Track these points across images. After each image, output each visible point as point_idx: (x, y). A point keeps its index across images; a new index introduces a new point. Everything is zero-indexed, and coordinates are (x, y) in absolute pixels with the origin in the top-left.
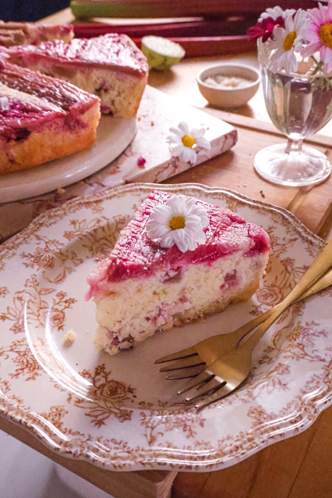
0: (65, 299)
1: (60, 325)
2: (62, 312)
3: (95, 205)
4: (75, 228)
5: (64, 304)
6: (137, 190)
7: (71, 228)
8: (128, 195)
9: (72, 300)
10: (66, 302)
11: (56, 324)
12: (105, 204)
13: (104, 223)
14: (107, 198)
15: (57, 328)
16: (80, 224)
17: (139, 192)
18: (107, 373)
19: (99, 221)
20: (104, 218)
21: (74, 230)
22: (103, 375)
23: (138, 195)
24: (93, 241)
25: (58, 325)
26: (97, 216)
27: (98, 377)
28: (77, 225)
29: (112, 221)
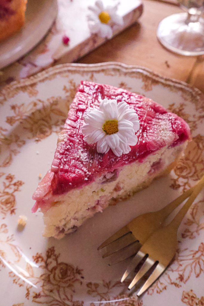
0: (13, 182)
1: (12, 209)
2: (12, 195)
3: (30, 88)
4: (15, 112)
5: (12, 187)
6: (65, 71)
7: (11, 113)
8: (58, 76)
9: (20, 182)
10: (15, 184)
11: (9, 208)
12: (40, 87)
13: (40, 106)
14: (40, 81)
15: (9, 212)
16: (19, 108)
17: (67, 74)
18: (57, 255)
19: (35, 104)
20: (40, 101)
21: (14, 115)
22: (54, 257)
23: (67, 76)
24: (32, 122)
25: (10, 209)
26: (34, 99)
27: (49, 260)
28: (17, 109)
29: (47, 103)
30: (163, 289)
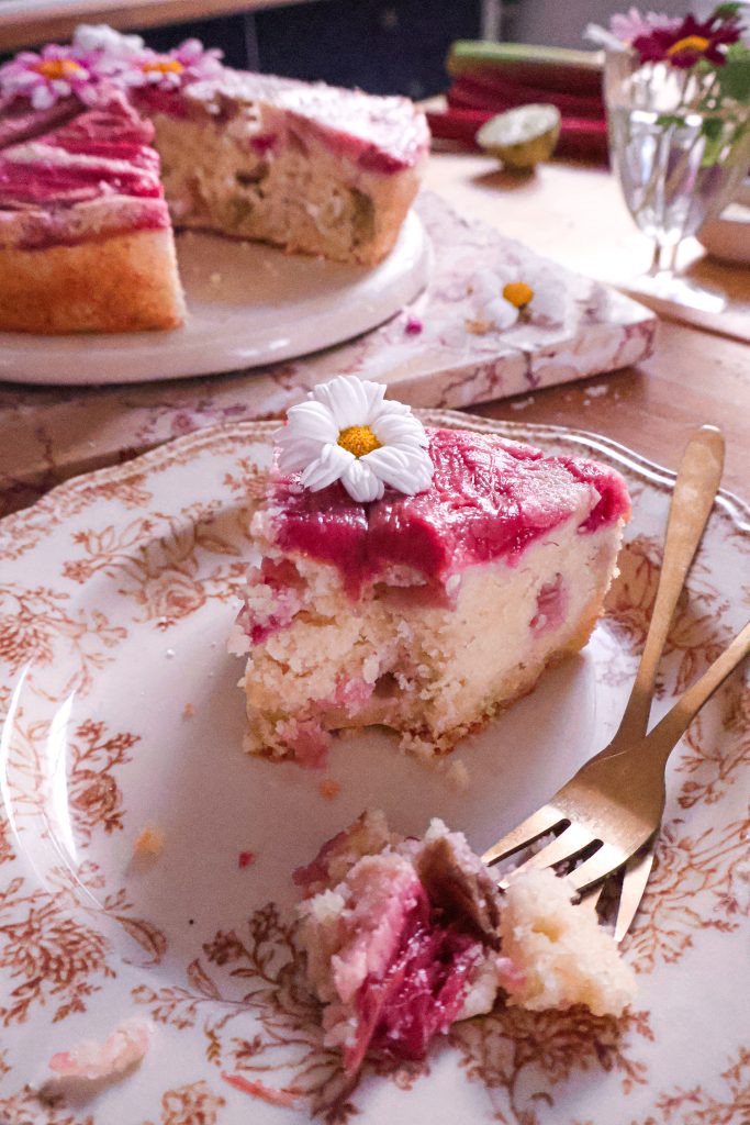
0: (103, 740)
1: (109, 816)
2: (104, 776)
3: (127, 489)
4: (88, 549)
5: (104, 754)
6: (223, 441)
7: (78, 553)
8: (204, 453)
9: (124, 738)
10: (109, 746)
11: (98, 815)
12: (152, 483)
13: (162, 530)
14: (154, 469)
15: (102, 825)
16: (100, 538)
17: (230, 445)
18: (289, 927)
19: (147, 526)
20: (159, 515)
21: (88, 557)
22: (280, 936)
23: (230, 452)
24: (143, 577)
25: (102, 816)
26: (142, 512)
27: (264, 949)
28: (94, 543)
29: (183, 522)
30: (682, 947)
